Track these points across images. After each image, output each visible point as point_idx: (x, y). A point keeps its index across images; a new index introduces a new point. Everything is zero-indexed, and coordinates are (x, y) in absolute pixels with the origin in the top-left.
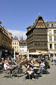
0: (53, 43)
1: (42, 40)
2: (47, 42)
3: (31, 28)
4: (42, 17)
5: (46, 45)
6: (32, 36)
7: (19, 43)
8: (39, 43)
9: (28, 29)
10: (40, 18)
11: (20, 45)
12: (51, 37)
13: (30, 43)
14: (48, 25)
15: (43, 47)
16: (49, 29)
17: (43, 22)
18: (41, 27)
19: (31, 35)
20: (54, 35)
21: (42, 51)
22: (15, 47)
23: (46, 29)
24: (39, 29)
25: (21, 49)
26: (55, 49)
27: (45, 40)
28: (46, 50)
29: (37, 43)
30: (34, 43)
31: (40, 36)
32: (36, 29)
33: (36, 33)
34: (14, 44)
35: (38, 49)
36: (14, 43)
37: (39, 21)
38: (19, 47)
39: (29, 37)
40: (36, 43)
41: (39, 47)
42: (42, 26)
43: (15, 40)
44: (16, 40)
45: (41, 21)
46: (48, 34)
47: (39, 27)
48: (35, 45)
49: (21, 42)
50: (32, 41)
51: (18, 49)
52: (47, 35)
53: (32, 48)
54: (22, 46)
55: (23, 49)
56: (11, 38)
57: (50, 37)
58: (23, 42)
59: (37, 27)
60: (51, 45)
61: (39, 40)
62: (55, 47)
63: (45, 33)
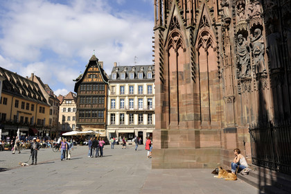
0: (118, 113)
1: (95, 107)
5: (104, 118)
10: (93, 62)
15: (94, 121)
16: (111, 85)
17: (98, 70)
18: (95, 80)
21: (95, 128)
22: (69, 117)
23: (103, 84)
26: (121, 123)
27: (100, 107)
29: (85, 112)
30: (78, 113)
31: (91, 98)
32: (84, 84)
34: (67, 111)
36: (67, 109)
37: (91, 69)
40: (82, 112)
41: (88, 121)
42: (96, 77)
43: (67, 102)
44: (70, 102)
45: (95, 69)
46: (110, 93)
47: (90, 80)
48: (80, 116)
57: (112, 100)
59: (86, 80)
60: (113, 116)
61: (89, 107)
62: (122, 120)
63: (100, 94)
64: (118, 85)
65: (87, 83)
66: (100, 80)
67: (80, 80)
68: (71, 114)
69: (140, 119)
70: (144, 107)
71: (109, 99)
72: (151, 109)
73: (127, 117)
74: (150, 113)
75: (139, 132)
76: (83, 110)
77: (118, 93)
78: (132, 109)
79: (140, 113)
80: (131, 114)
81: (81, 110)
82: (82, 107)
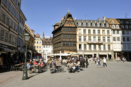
0: (83, 44)
1: (71, 40)
2: (76, 42)
4: (71, 15)
5: (75, 45)
6: (60, 35)
7: (42, 42)
8: (68, 43)
9: (55, 26)
10: (70, 16)
11: (43, 45)
12: (81, 37)
13: (58, 43)
14: (78, 23)
15: (71, 48)
17: (72, 20)
18: (71, 25)
19: (58, 34)
20: (83, 35)
21: (71, 51)
22: (38, 46)
23: (75, 28)
25: (44, 49)
26: (84, 49)
27: (74, 40)
28: (75, 51)
29: (66, 43)
31: (69, 35)
32: (65, 27)
33: (64, 32)
34: (37, 43)
37: (68, 19)
39: (56, 35)
40: (64, 43)
41: (68, 48)
42: (72, 24)
43: (36, 38)
44: (38, 38)
45: (70, 19)
46: (78, 33)
47: (68, 25)
48: (63, 45)
49: (44, 41)
50: (60, 40)
51: (40, 49)
52: (76, 35)
53: (60, 48)
54: (45, 46)
56: (33, 36)
57: (79, 37)
58: (47, 41)
59: (65, 25)
60: (80, 45)
61: (68, 40)
62: (85, 48)
63: (74, 33)
64: (82, 29)
65: (67, 27)
66: (73, 26)
67: (62, 25)
68: (39, 45)
69: (95, 48)
70: (97, 41)
72: (100, 42)
73: (88, 46)
75: (94, 54)
76: (65, 42)
77: (82, 33)
78: (90, 42)
79: (95, 44)
80: (90, 44)
81: (63, 42)
82: (64, 40)
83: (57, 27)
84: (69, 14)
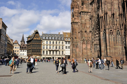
1: (38, 48)
2: (41, 49)
3: (30, 38)
4: (38, 32)
5: (40, 51)
6: (31, 45)
7: (19, 47)
9: (28, 38)
11: (20, 49)
12: (44, 46)
13: (29, 50)
15: (38, 53)
16: (43, 41)
18: (38, 39)
21: (37, 55)
22: (16, 51)
24: (36, 40)
25: (21, 53)
27: (39, 48)
28: (41, 55)
29: (34, 50)
30: (31, 50)
31: (36, 45)
33: (33, 43)
35: (34, 55)
36: (15, 47)
37: (36, 35)
38: (20, 51)
39: (28, 45)
41: (35, 53)
44: (16, 44)
47: (36, 39)
48: (32, 52)
49: (22, 46)
50: (30, 48)
51: (18, 53)
53: (30, 53)
54: (22, 50)
55: (23, 53)
58: (24, 46)
60: (44, 51)
61: (35, 48)
62: (47, 53)
63: (40, 44)
64: (46, 41)
65: (35, 40)
66: (39, 39)
67: (32, 38)
68: (17, 49)
69: (53, 53)
70: (55, 49)
71: (42, 45)
72: (57, 50)
73: (48, 52)
74: (56, 51)
75: (53, 57)
77: (45, 44)
78: (50, 49)
79: (53, 51)
80: (50, 51)
81: (32, 49)
82: (33, 48)
83: (29, 39)
84: (36, 31)
